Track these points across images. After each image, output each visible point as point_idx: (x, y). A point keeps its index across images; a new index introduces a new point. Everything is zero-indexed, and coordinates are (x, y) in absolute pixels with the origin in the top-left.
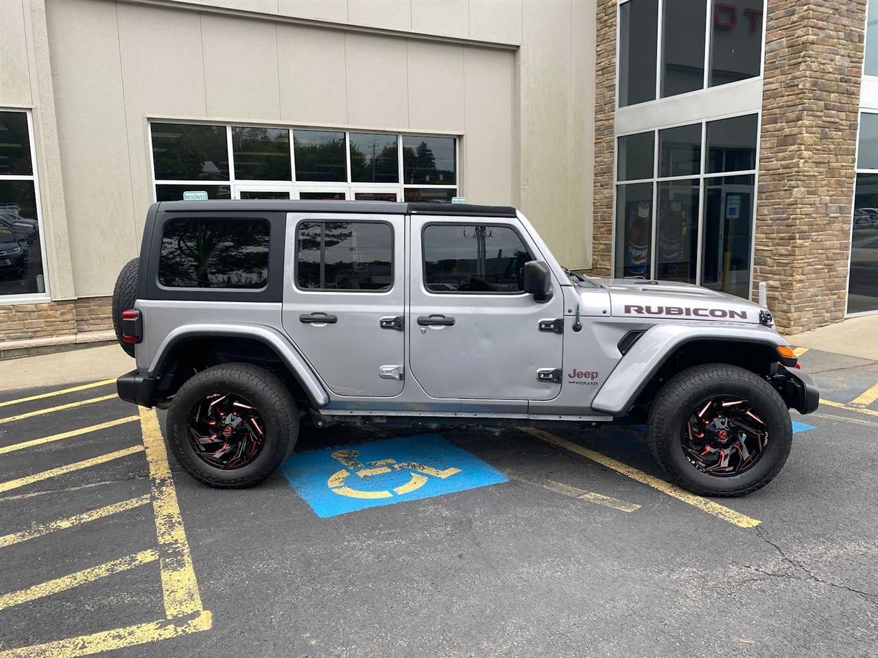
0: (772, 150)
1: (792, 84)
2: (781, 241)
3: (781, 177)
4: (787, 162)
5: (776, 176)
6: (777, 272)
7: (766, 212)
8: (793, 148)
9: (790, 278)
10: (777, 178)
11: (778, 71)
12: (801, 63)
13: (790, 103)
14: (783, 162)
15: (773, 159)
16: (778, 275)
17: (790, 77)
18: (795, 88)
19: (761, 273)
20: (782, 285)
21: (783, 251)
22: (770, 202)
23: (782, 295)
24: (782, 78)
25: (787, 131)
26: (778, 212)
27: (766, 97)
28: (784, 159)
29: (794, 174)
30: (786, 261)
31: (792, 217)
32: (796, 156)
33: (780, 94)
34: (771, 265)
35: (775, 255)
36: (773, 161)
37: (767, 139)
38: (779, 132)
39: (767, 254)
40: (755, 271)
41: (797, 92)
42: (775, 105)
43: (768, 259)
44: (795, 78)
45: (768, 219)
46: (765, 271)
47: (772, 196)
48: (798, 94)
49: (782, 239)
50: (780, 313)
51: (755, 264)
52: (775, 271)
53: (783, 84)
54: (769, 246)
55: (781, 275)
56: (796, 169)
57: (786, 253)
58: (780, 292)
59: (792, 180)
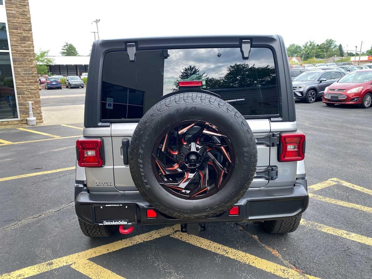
0: (18, 42)
1: (24, 14)
2: (31, 83)
3: (25, 55)
4: (28, 48)
5: (22, 55)
6: (32, 97)
7: (20, 71)
8: (29, 43)
9: (38, 99)
10: (23, 55)
11: (15, 6)
12: (26, 5)
13: (24, 22)
14: (25, 48)
15: (19, 46)
16: (32, 98)
17: (21, 10)
18: (26, 16)
19: (22, 98)
20: (35, 102)
21: (33, 87)
22: (22, 66)
23: (35, 106)
24: (18, 10)
25: (25, 35)
26: (26, 70)
27: (9, 16)
28: (25, 47)
29: (32, 54)
30: (35, 92)
31: (35, 73)
32: (32, 47)
33: (18, 17)
34: (28, 94)
35: (28, 90)
36: (19, 47)
37: (14, 36)
38: (19, 34)
39: (24, 89)
40: (19, 97)
41: (27, 18)
42: (15, 21)
43: (25, 92)
44: (24, 11)
45: (22, 73)
46: (24, 97)
47: (22, 63)
48: (28, 19)
49: (31, 82)
50: (36, 114)
51: (18, 95)
52: (30, 97)
53: (18, 12)
54: (24, 86)
55: (33, 98)
56: (33, 52)
57: (34, 88)
58: (34, 105)
59: (31, 57)
